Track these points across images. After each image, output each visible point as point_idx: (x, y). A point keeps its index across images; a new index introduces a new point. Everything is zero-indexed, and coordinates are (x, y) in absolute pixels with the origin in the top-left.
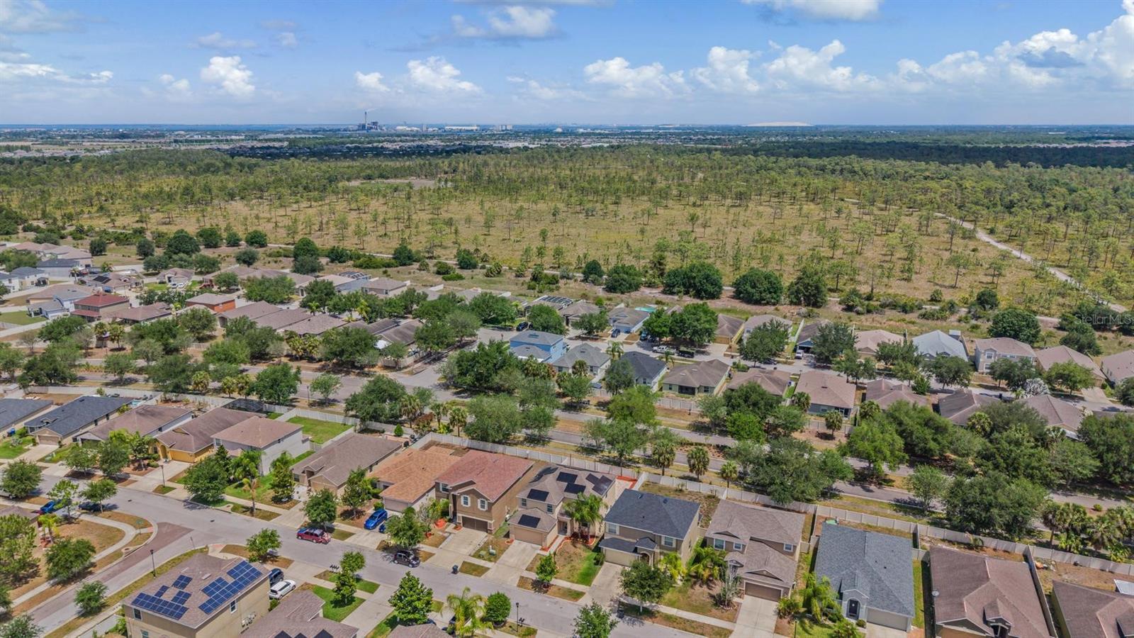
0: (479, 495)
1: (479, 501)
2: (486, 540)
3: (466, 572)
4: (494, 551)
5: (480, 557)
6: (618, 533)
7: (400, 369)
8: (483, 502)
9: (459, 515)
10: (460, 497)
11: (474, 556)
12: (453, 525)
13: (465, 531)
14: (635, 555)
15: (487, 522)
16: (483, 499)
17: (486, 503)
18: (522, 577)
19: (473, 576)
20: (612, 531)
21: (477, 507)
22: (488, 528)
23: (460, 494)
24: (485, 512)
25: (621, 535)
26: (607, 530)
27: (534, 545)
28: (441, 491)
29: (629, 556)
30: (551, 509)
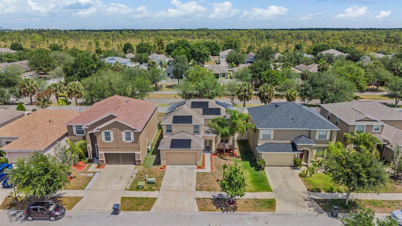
0: (122, 127)
1: (123, 133)
2: (136, 171)
3: (130, 209)
4: (153, 179)
5: (138, 188)
6: (272, 137)
8: (128, 134)
9: (101, 153)
10: (100, 133)
11: (131, 189)
12: (94, 165)
13: (110, 168)
14: (296, 153)
15: (135, 154)
16: (128, 131)
17: (132, 133)
18: (198, 199)
19: (140, 212)
20: (267, 137)
21: (122, 139)
22: (136, 160)
23: (99, 131)
24: (132, 143)
25: (274, 139)
26: (261, 137)
27: (188, 166)
28: (75, 135)
29: (289, 156)
30: (196, 130)
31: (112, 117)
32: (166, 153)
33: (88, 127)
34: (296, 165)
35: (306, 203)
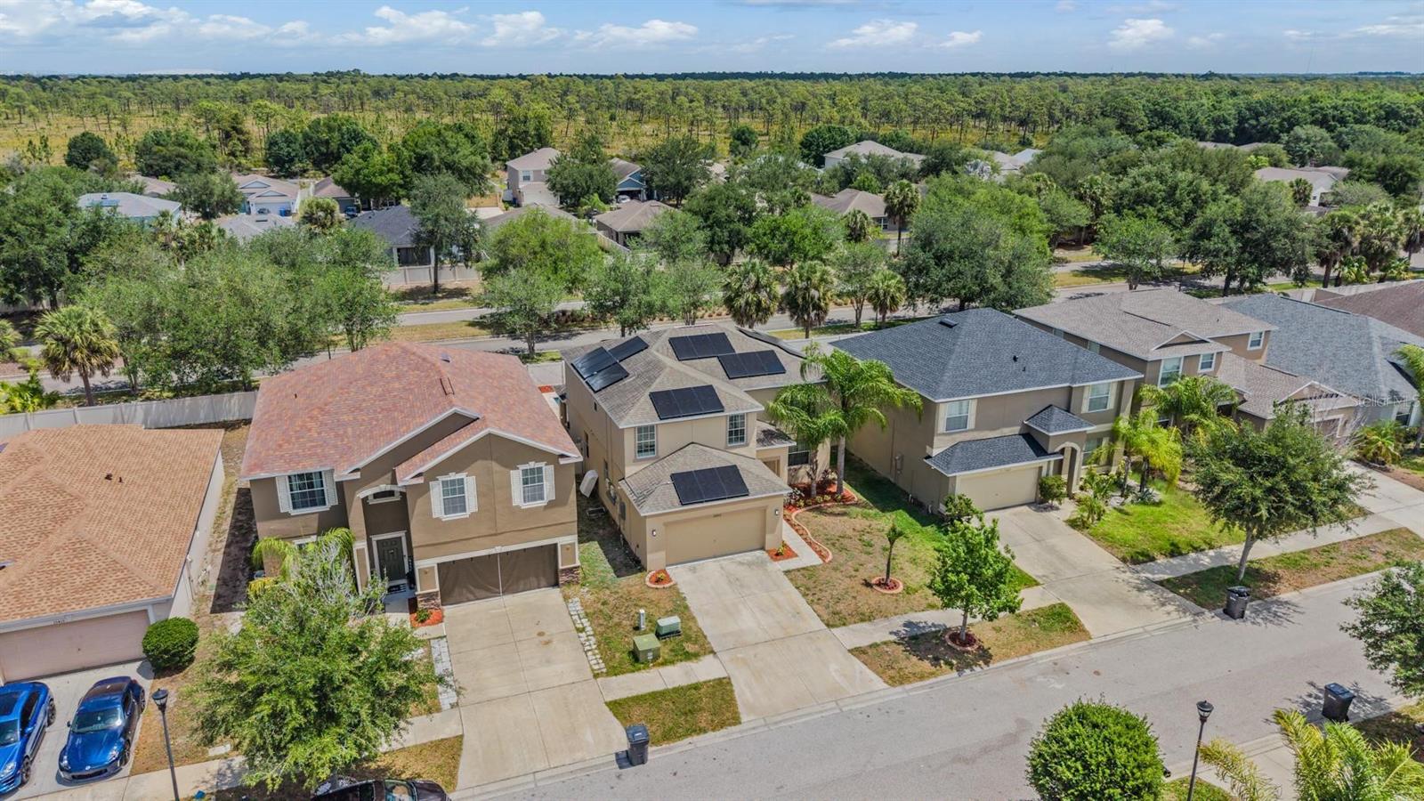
0: (518, 453)
1: (516, 476)
2: (576, 606)
3: (670, 735)
4: (674, 620)
5: (642, 661)
6: (971, 424)
8: (532, 478)
9: (426, 564)
10: (423, 490)
11: (614, 671)
14: (1043, 461)
15: (556, 545)
16: (532, 465)
17: (548, 471)
18: (858, 652)
19: (710, 734)
20: (957, 424)
21: (510, 499)
22: (560, 567)
23: (420, 481)
24: (546, 507)
25: (978, 428)
26: (941, 426)
27: (738, 557)
28: (287, 515)
29: (1024, 473)
30: (736, 434)
31: (460, 422)
32: (666, 525)
33: (357, 476)
34: (1045, 496)
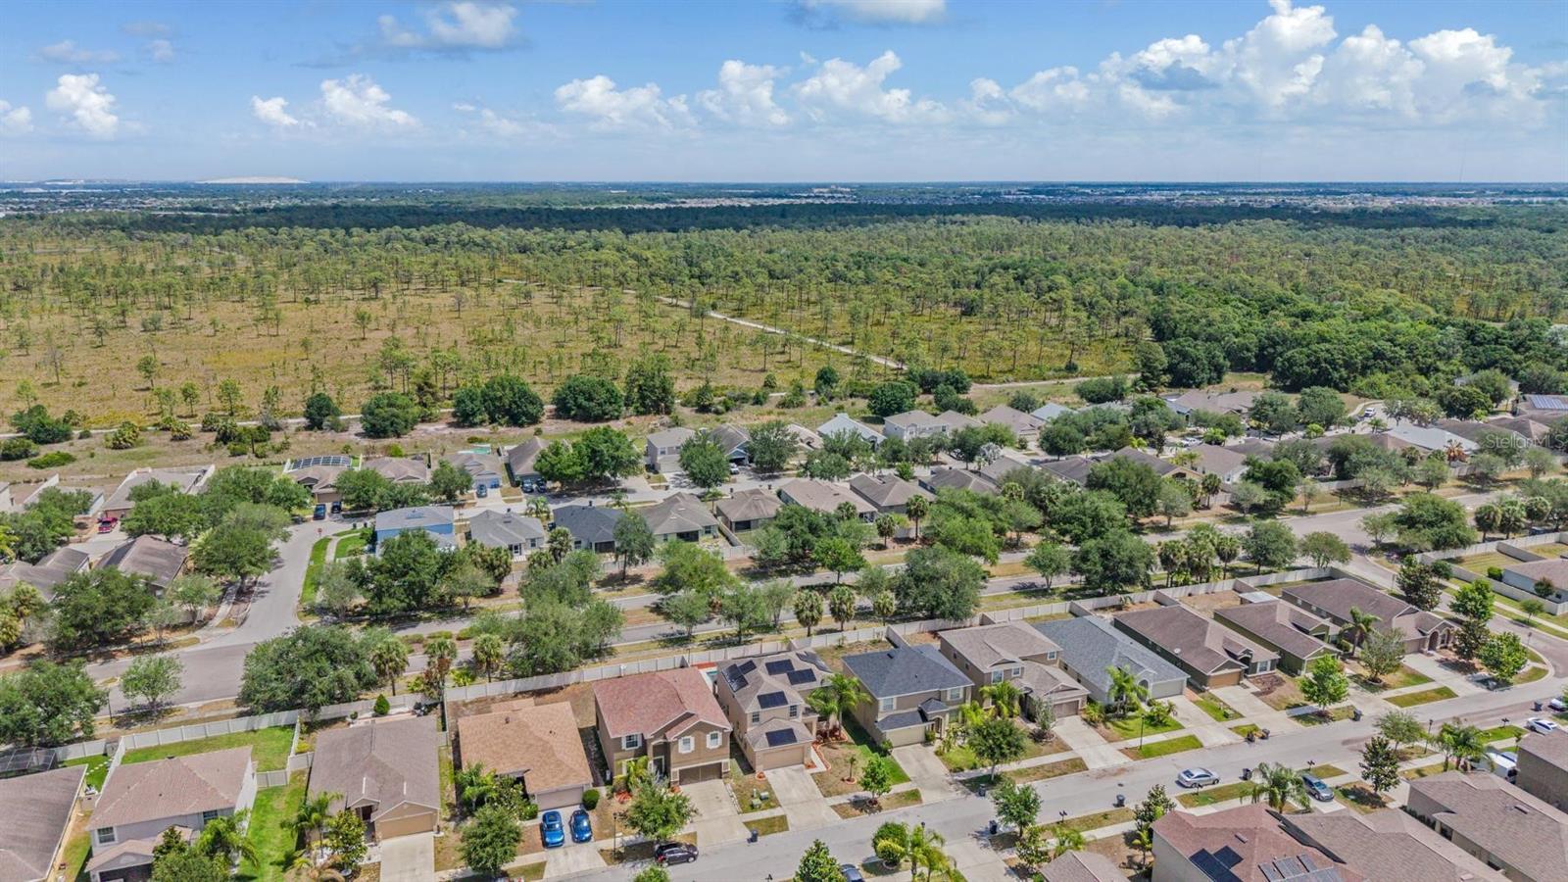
0: (709, 728)
1: (708, 736)
2: (729, 787)
3: (766, 834)
4: (762, 793)
5: (754, 808)
6: (895, 707)
7: (203, 624)
8: (714, 736)
9: (675, 770)
10: (676, 742)
11: (745, 812)
13: (688, 789)
14: (926, 724)
15: (720, 764)
16: (715, 732)
17: (720, 734)
18: (834, 807)
19: (777, 835)
20: (888, 708)
21: (706, 745)
22: (723, 772)
23: (675, 738)
24: (719, 748)
25: (898, 708)
26: (881, 708)
27: (793, 767)
28: (624, 750)
29: (918, 729)
30: (793, 712)
31: (689, 716)
32: (764, 754)
33: (651, 736)
34: (928, 740)
35: (952, 788)
